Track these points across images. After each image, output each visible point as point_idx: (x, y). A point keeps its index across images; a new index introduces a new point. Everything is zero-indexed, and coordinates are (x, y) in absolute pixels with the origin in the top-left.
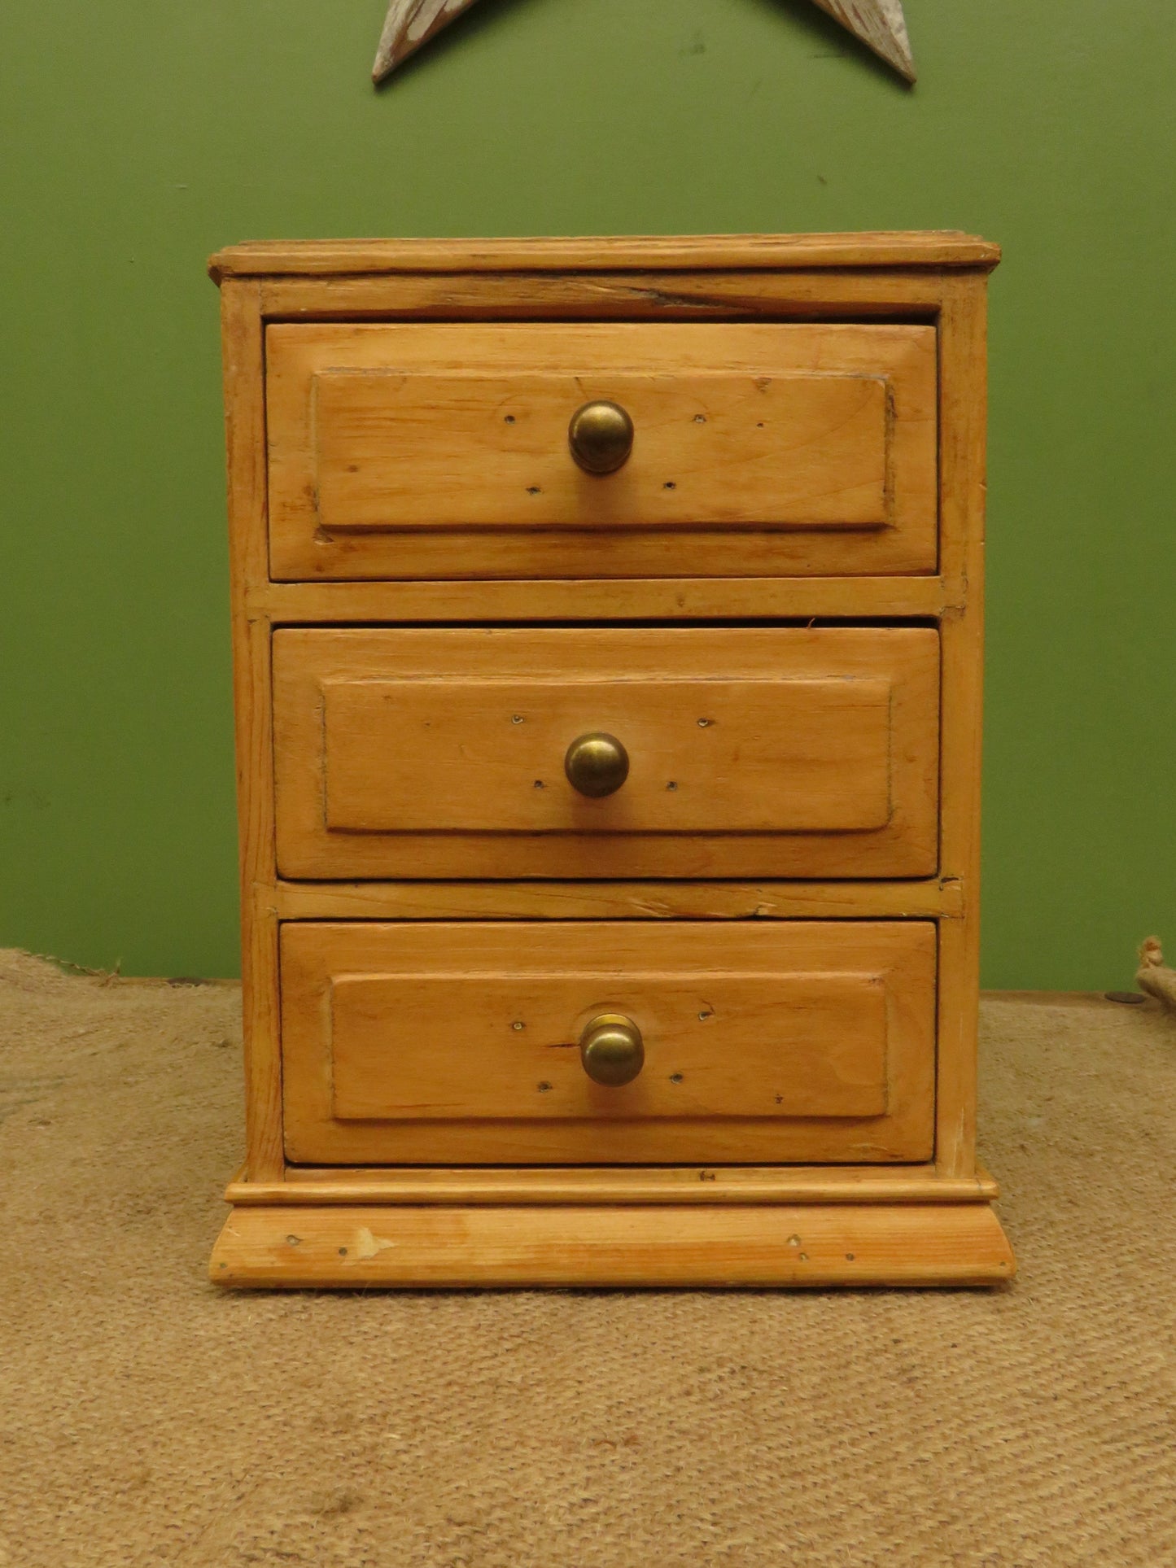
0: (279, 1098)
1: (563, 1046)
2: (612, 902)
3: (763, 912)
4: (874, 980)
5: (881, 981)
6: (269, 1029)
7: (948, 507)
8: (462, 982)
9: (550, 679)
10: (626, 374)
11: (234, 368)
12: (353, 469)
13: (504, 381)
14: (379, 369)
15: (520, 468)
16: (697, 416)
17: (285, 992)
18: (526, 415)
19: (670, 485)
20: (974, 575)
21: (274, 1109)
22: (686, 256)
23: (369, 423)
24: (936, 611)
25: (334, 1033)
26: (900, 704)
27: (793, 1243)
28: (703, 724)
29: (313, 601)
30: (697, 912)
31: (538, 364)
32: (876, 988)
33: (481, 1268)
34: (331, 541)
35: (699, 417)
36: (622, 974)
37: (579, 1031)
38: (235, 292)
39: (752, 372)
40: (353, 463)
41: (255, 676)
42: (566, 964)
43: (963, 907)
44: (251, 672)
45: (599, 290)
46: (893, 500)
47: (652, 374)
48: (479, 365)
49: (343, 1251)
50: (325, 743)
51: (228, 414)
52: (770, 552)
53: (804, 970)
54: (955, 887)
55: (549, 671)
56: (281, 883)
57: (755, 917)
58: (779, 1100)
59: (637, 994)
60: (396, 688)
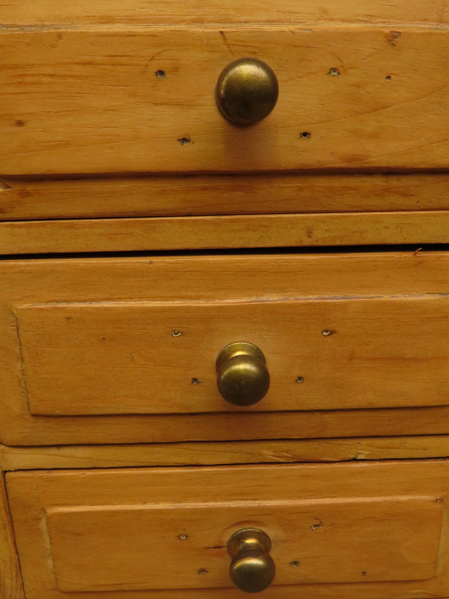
0: (19, 574)
1: (215, 548)
2: (250, 454)
3: (359, 458)
4: (437, 500)
5: (442, 500)
6: (6, 538)
8: (141, 511)
9: (201, 302)
10: (267, 28)
12: (20, 123)
13: (153, 35)
14: (36, 26)
15: (173, 120)
16: (332, 69)
17: (15, 517)
18: (176, 69)
19: (305, 134)
21: (17, 582)
23: (28, 79)
25: (51, 544)
28: (325, 334)
30: (311, 458)
31: (184, 18)
32: (438, 506)
34: (10, 187)
35: (334, 70)
36: (257, 502)
37: (227, 538)
39: (382, 25)
40: (19, 118)
42: (216, 497)
47: (292, 28)
48: (130, 20)
50: (21, 354)
52: (387, 191)
53: (388, 495)
55: (201, 294)
57: (355, 460)
58: (364, 573)
59: (267, 515)
60: (75, 311)
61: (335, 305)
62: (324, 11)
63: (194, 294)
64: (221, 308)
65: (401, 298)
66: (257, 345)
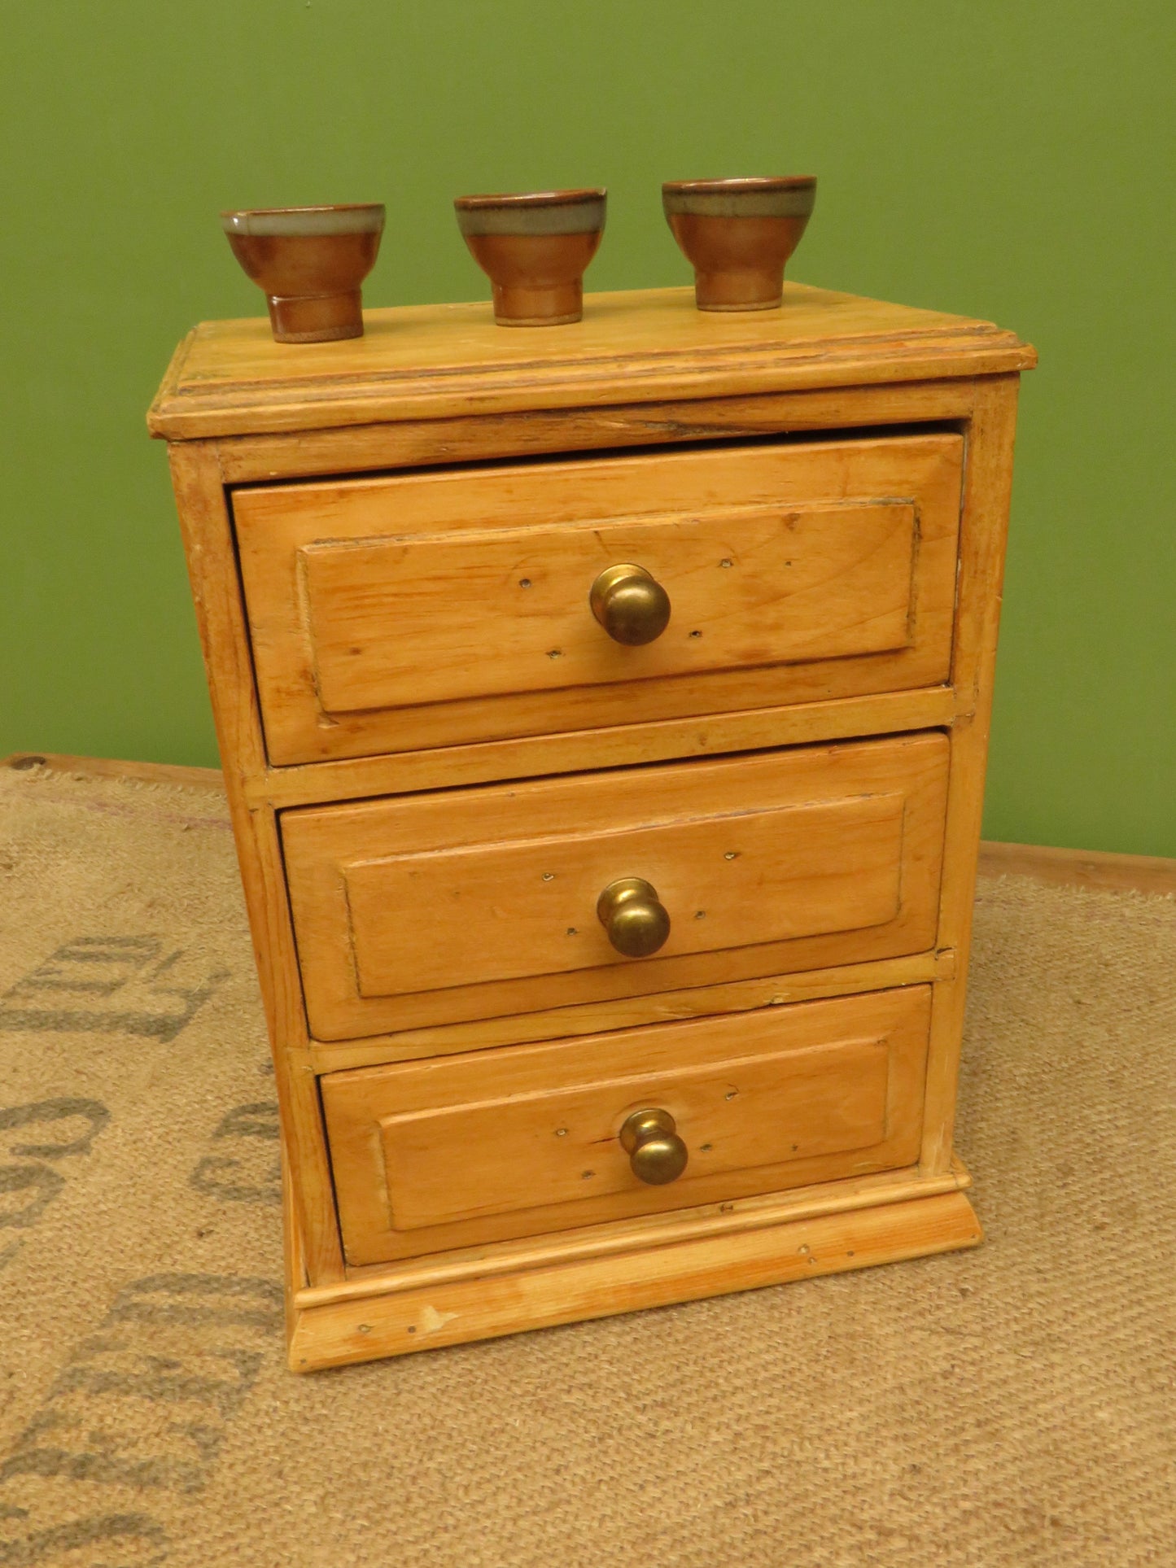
0: (335, 1218)
1: (604, 1140)
2: (640, 1013)
3: (777, 1001)
4: (879, 1042)
5: (885, 1042)
6: (317, 1166)
7: (966, 623)
8: (507, 1106)
9: (577, 835)
10: (649, 521)
11: (198, 547)
12: (356, 652)
13: (517, 542)
14: (373, 537)
15: (541, 633)
16: (723, 560)
17: (332, 1136)
18: (543, 576)
19: (695, 633)
20: (983, 682)
22: (709, 384)
23: (367, 601)
24: (947, 721)
25: (386, 1166)
26: (912, 813)
27: (803, 1250)
28: (729, 857)
29: (318, 782)
30: (716, 1010)
31: (551, 516)
32: (881, 1049)
33: (537, 1319)
34: (337, 724)
35: (726, 561)
36: (655, 1074)
37: (618, 1125)
38: (188, 459)
39: (780, 506)
40: (355, 646)
41: (264, 864)
42: (601, 1075)
43: (955, 970)
44: (258, 858)
45: (615, 426)
46: (914, 622)
47: (676, 519)
48: (487, 523)
49: (412, 1330)
50: (351, 922)
51: (197, 599)
52: (793, 682)
53: (818, 1044)
54: (949, 955)
55: (575, 825)
56: (315, 1044)
57: (771, 1006)
58: (795, 1148)
59: (670, 1088)
60: (421, 863)
61: (738, 823)
62: (711, 494)
63: (566, 827)
64: (602, 842)
65: (817, 805)
66: (647, 879)
